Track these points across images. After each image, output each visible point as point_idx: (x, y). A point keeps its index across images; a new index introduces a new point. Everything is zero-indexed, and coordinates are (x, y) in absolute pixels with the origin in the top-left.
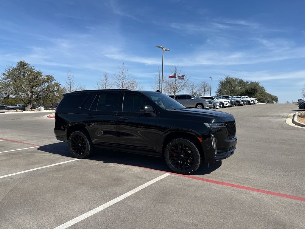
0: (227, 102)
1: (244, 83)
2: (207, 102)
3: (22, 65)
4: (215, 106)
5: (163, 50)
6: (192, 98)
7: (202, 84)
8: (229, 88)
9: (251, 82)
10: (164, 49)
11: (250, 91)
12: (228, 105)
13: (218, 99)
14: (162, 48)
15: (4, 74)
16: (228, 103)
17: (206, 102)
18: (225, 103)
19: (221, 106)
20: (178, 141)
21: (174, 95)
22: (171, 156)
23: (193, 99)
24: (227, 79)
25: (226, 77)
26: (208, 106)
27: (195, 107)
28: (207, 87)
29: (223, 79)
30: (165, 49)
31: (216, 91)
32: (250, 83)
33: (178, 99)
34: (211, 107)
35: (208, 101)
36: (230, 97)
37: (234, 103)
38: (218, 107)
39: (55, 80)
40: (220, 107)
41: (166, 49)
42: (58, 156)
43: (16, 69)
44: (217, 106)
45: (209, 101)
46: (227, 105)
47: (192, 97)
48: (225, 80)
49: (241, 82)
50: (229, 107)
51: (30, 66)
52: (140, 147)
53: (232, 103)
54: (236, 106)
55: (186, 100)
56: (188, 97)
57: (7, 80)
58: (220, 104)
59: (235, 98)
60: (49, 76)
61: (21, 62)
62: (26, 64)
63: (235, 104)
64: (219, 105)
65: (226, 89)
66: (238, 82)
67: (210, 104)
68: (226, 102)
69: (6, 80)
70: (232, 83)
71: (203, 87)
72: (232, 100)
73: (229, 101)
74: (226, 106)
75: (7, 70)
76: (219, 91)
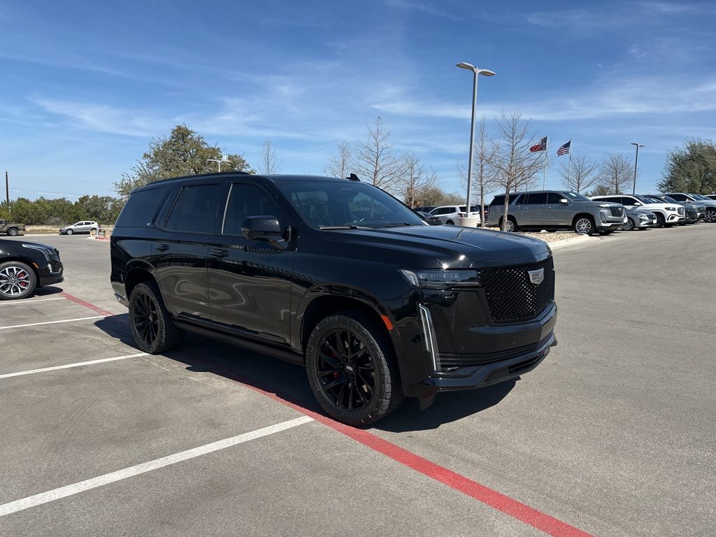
0: (674, 209)
2: (605, 211)
3: (181, 134)
4: (637, 221)
5: (475, 74)
6: (564, 201)
7: (610, 162)
8: (698, 174)
10: (478, 71)
12: (676, 219)
13: (646, 202)
15: (146, 156)
16: (676, 212)
17: (602, 211)
18: (668, 214)
19: (655, 221)
20: (335, 322)
21: (507, 192)
22: (323, 366)
23: (565, 204)
24: (692, 148)
25: (690, 143)
26: (608, 222)
27: (570, 224)
28: (626, 171)
29: (683, 149)
30: (480, 71)
31: (660, 182)
33: (525, 203)
34: (618, 225)
35: (607, 208)
36: (690, 196)
37: (698, 214)
38: (643, 224)
39: (247, 165)
40: (651, 225)
41: (486, 70)
42: (116, 341)
43: (170, 143)
44: (641, 220)
45: (610, 208)
46: (672, 218)
47: (563, 198)
48: (688, 152)
50: (680, 223)
51: (196, 136)
52: (257, 333)
53: (690, 213)
54: (706, 222)
55: (547, 205)
56: (553, 197)
57: (154, 168)
58: (651, 217)
59: (705, 199)
60: (236, 156)
61: (179, 128)
62: (189, 133)
63: (702, 217)
64: (647, 218)
65: (689, 176)
67: (613, 215)
68: (671, 210)
69: (151, 168)
70: (707, 158)
71: (612, 170)
72: (694, 206)
73: (679, 209)
74: (670, 221)
75: (154, 146)
76: (670, 183)
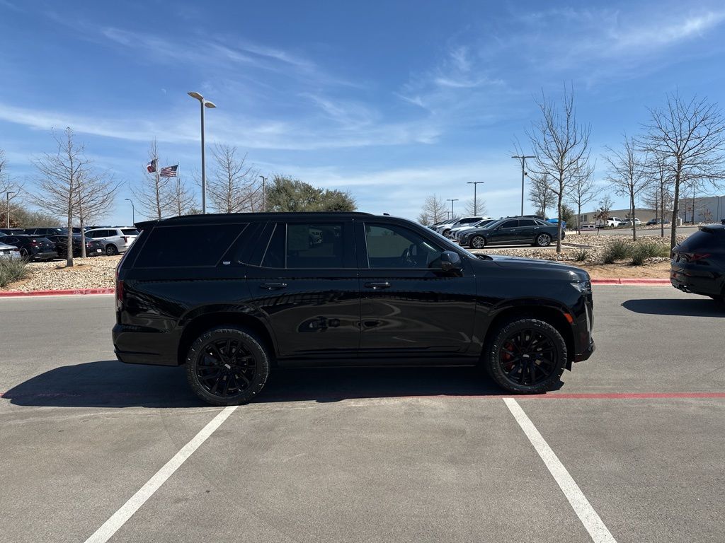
1: (314, 191)
5: (202, 104)
9: (328, 190)
10: (205, 102)
11: (335, 209)
14: (200, 99)
24: (278, 181)
29: (271, 182)
32: (324, 192)
48: (275, 184)
49: (308, 189)
66: (301, 190)
70: (291, 190)
